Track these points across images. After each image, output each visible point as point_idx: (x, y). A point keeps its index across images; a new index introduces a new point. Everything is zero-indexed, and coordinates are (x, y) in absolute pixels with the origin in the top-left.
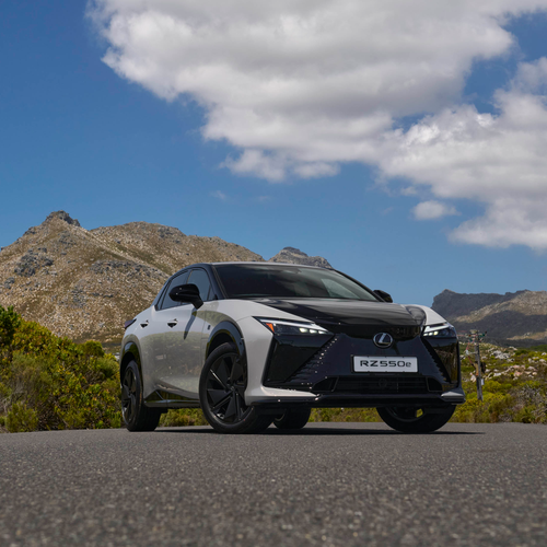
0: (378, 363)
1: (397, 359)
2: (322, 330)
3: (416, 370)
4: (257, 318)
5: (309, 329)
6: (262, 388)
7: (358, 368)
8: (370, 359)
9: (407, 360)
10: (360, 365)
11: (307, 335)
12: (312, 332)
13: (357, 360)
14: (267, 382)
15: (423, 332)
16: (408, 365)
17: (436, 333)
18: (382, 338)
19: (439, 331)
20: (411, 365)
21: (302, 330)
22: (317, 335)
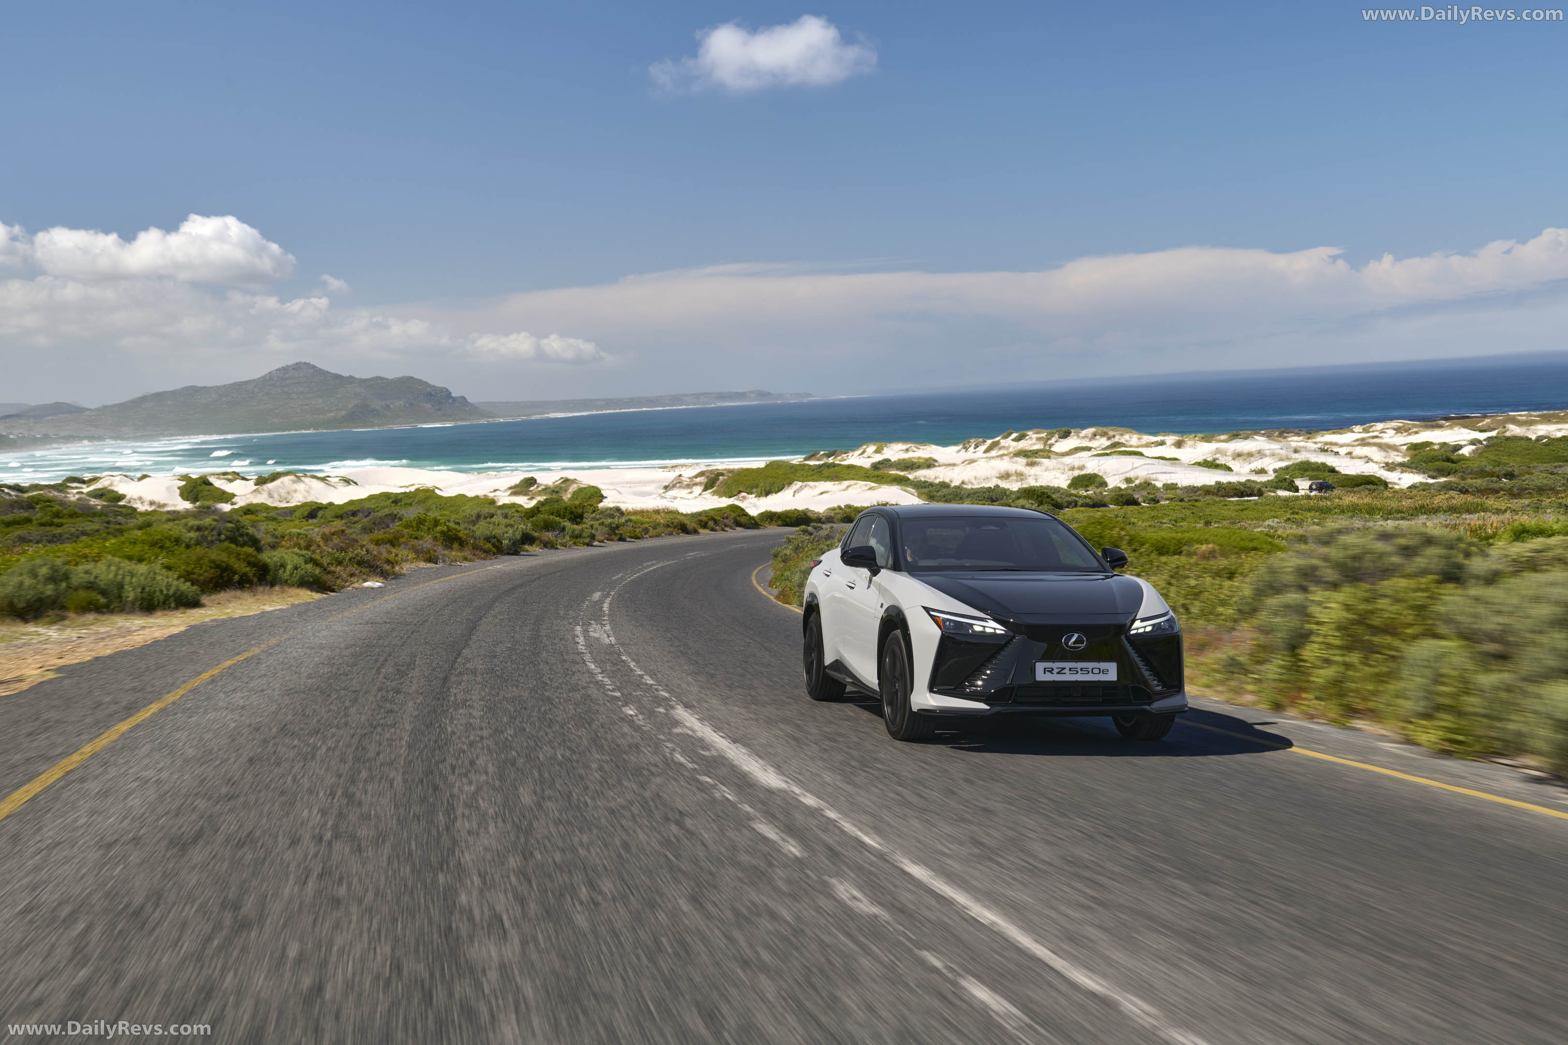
0: (1066, 671)
1: (1090, 665)
2: (1000, 629)
3: (1115, 679)
4: (927, 610)
5: (984, 627)
6: (928, 695)
7: (1041, 676)
8: (1056, 665)
9: (1103, 665)
10: (1044, 672)
11: (983, 634)
12: (988, 630)
13: (1040, 667)
14: (934, 686)
15: (1129, 629)
16: (1105, 672)
17: (1149, 629)
18: (1073, 639)
19: (1153, 625)
20: (1109, 672)
21: (977, 629)
22: (994, 635)
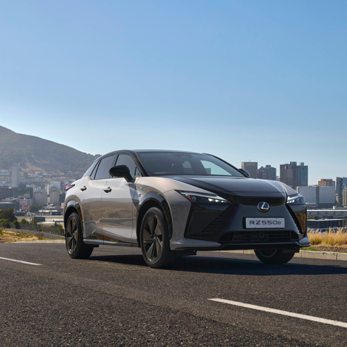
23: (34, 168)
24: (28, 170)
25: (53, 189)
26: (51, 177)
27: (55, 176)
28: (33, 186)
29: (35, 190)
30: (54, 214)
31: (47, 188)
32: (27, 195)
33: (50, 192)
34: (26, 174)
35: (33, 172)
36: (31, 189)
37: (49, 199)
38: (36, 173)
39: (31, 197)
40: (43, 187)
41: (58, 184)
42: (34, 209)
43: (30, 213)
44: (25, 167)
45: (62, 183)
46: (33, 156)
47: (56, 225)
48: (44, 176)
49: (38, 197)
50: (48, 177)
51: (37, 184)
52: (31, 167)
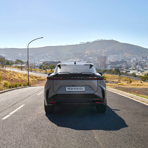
23: (127, 54)
24: (125, 55)
25: (134, 61)
26: (133, 57)
27: (134, 57)
28: (127, 60)
29: (127, 61)
30: (133, 69)
31: (132, 61)
32: (125, 63)
33: (133, 62)
34: (124, 56)
35: (127, 55)
36: (126, 61)
37: (132, 64)
38: (128, 56)
39: (126, 64)
40: (130, 60)
41: (135, 59)
42: (127, 68)
43: (125, 70)
44: (124, 54)
45: (137, 59)
46: (126, 50)
47: (133, 73)
48: (131, 57)
49: (128, 64)
50: (132, 57)
51: (128, 59)
52: (126, 54)
